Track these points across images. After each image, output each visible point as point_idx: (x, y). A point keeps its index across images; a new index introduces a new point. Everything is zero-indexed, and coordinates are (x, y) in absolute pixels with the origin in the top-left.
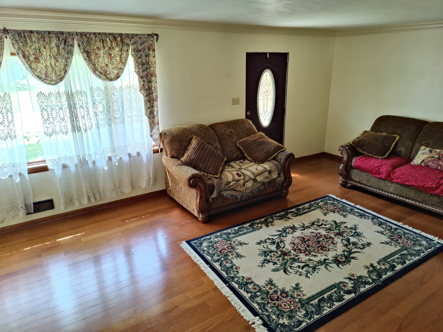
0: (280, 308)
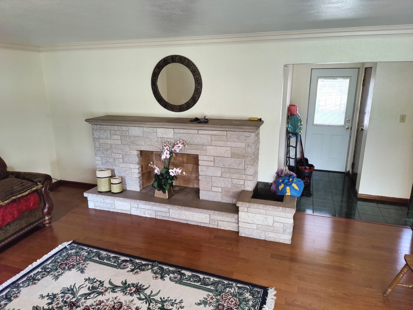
0: (239, 303)
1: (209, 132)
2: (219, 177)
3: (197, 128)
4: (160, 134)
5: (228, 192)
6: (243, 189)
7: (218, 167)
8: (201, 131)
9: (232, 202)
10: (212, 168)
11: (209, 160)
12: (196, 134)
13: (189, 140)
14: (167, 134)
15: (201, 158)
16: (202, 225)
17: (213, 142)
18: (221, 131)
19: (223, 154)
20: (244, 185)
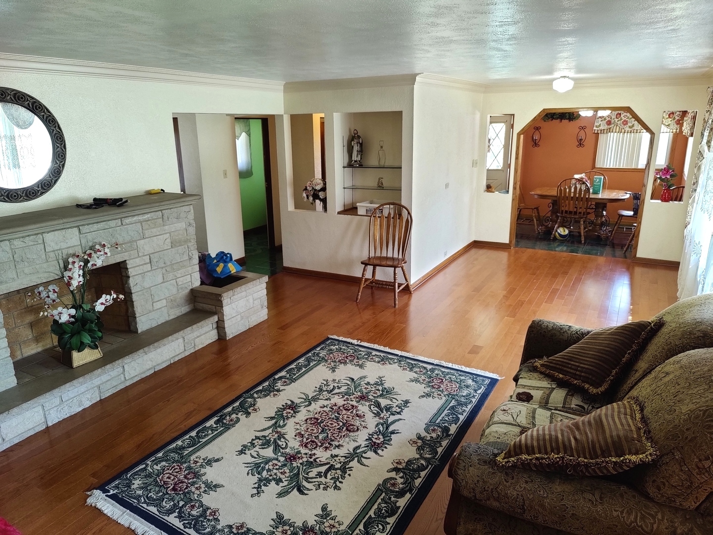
1: (139, 218)
2: (161, 284)
3: (119, 217)
4: (52, 244)
5: (175, 301)
6: (191, 288)
7: (157, 269)
8: (126, 219)
9: (181, 314)
10: (148, 274)
11: (143, 263)
12: (119, 226)
13: (109, 239)
14: (67, 241)
15: (132, 264)
16: (177, 359)
17: (146, 232)
18: (154, 212)
19: (161, 247)
20: (191, 281)
